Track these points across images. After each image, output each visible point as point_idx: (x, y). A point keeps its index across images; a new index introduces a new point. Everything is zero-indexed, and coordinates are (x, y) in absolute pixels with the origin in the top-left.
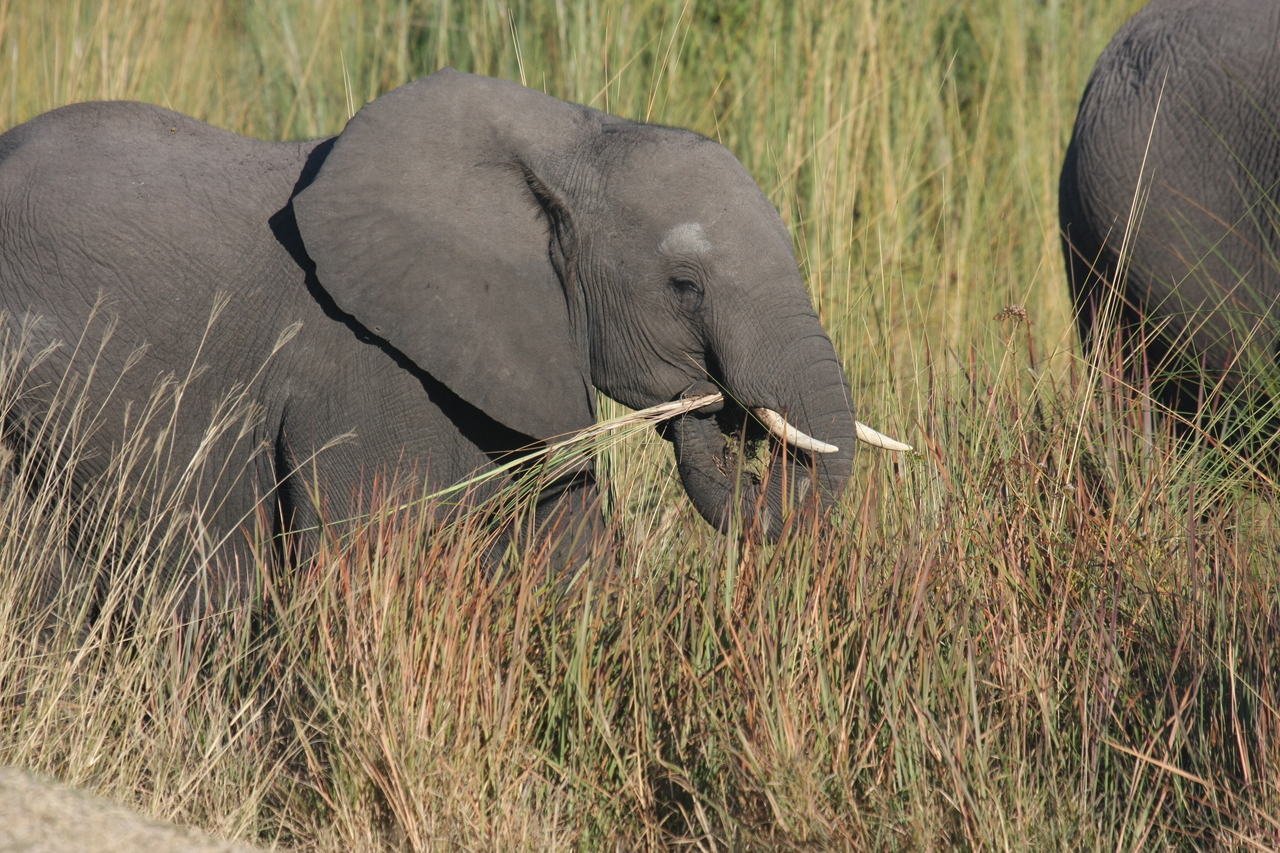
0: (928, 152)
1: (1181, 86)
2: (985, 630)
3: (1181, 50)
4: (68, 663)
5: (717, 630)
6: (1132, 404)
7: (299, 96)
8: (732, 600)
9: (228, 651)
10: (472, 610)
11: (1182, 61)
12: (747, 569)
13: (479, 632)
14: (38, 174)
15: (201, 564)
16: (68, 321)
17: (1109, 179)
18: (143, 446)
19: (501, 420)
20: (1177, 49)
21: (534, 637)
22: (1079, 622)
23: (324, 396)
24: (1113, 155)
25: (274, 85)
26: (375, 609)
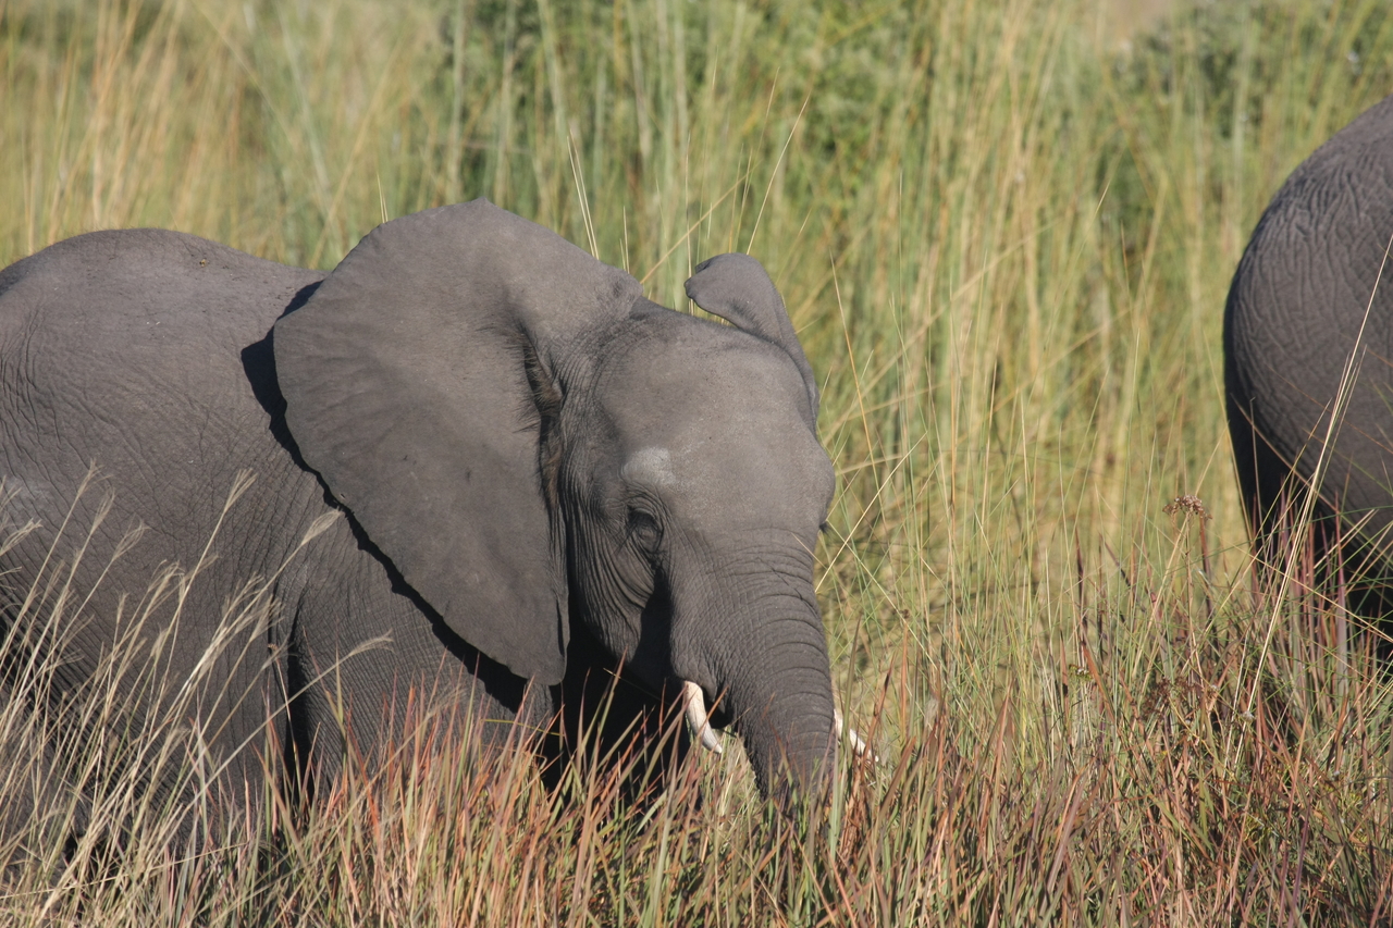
0: (1083, 310)
1: (1363, 235)
2: (1142, 885)
3: (1364, 192)
4: (37, 908)
5: (819, 879)
6: (1324, 615)
7: (327, 231)
8: (838, 843)
9: (229, 895)
10: (524, 850)
11: (1366, 205)
12: (856, 805)
13: (532, 876)
14: (40, 316)
15: (199, 790)
16: (62, 487)
17: (1273, 346)
18: (138, 648)
19: (461, 634)
20: (1359, 190)
21: (598, 885)
22: (1256, 877)
24: (1278, 317)
25: (298, 217)
26: (407, 846)
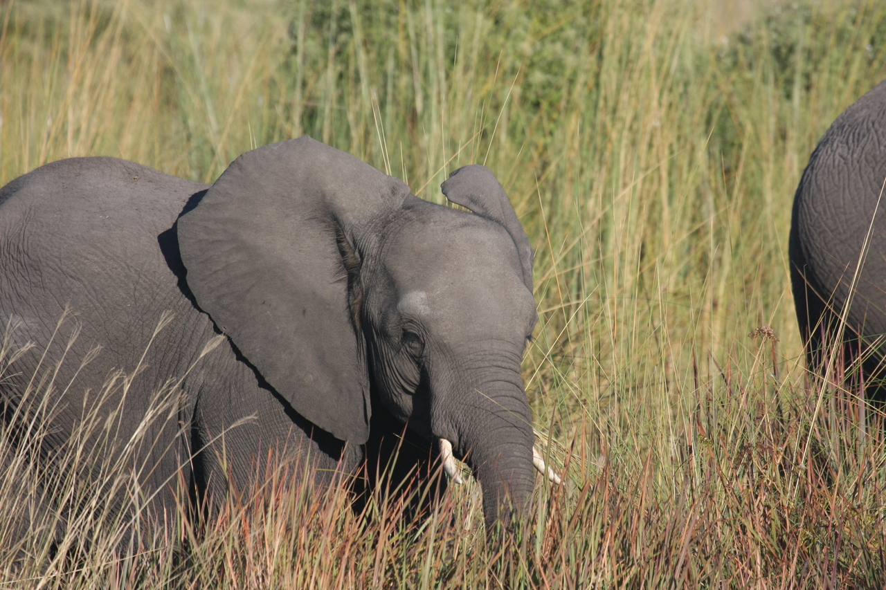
0: (697, 207)
1: (883, 161)
2: (735, 574)
3: (883, 133)
5: (529, 570)
6: (850, 404)
8: (542, 548)
9: (154, 581)
10: (342, 552)
11: (884, 142)
12: (553, 523)
13: (347, 569)
15: (136, 513)
16: (47, 321)
19: (302, 414)
21: (389, 574)
22: (808, 569)
23: (228, 384)
25: (198, 148)
26: (268, 549)
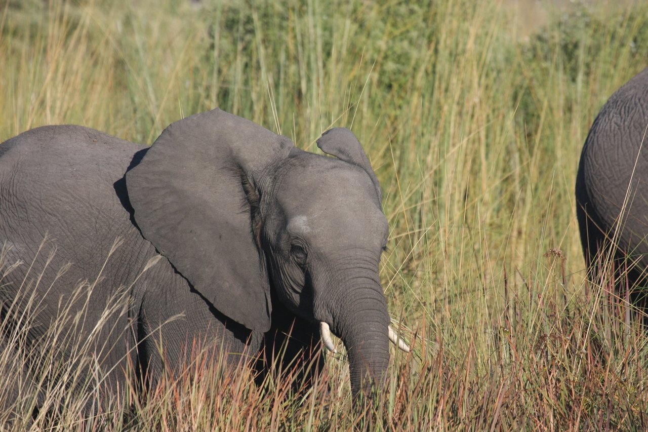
0: (507, 162)
2: (535, 430)
3: (646, 107)
5: (384, 427)
6: (619, 306)
7: (156, 125)
8: (393, 411)
10: (247, 414)
12: (401, 393)
13: (251, 426)
14: (19, 166)
15: (96, 386)
16: (31, 246)
17: (604, 178)
18: (67, 320)
19: (222, 311)
20: (644, 106)
21: (281, 429)
22: (588, 426)
23: (164, 291)
24: (606, 164)
25: (143, 119)
26: (193, 412)
